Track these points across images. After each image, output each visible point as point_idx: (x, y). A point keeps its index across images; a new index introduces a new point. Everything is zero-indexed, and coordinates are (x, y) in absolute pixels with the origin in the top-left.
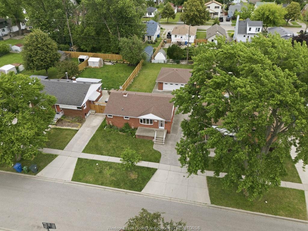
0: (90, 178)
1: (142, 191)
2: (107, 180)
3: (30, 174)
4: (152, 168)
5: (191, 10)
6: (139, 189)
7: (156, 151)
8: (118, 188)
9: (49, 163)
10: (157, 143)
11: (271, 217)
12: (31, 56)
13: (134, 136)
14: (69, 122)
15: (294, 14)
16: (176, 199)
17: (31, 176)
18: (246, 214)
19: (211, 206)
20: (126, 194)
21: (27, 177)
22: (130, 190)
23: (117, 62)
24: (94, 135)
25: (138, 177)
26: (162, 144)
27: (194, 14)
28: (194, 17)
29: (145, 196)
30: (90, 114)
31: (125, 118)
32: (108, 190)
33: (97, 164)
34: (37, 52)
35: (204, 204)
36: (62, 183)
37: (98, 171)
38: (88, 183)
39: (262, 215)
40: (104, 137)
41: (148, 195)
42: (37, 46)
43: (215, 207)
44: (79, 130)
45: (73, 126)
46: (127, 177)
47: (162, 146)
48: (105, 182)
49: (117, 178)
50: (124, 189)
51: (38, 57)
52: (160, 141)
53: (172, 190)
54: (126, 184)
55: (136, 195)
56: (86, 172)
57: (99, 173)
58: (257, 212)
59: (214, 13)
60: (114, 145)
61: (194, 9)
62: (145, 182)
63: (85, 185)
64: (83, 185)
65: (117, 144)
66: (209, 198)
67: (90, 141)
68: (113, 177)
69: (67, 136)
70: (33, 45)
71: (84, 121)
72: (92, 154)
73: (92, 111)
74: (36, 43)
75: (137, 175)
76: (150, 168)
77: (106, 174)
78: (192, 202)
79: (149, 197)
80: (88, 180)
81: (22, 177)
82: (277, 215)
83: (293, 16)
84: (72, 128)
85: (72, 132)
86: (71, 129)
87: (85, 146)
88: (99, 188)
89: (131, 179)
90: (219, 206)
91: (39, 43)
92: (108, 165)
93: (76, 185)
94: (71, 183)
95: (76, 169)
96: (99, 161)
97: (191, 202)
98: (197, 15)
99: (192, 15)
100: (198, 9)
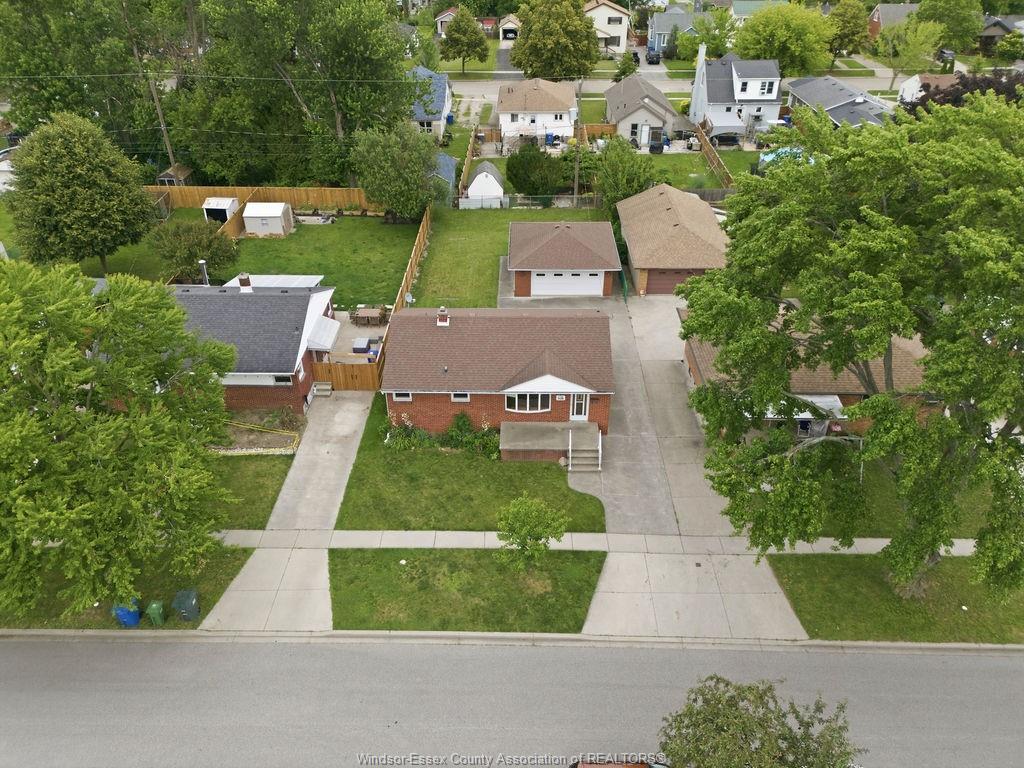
0: (393, 609)
1: (586, 628)
2: (456, 612)
3: (175, 627)
4: (590, 552)
5: (546, 32)
6: (572, 623)
7: (582, 497)
8: (501, 631)
9: (232, 579)
10: (576, 469)
11: (991, 650)
12: (49, 211)
13: (495, 456)
14: (251, 431)
15: (854, 34)
16: (699, 640)
17: (179, 632)
18: (920, 653)
19: (810, 646)
20: (534, 645)
21: (165, 637)
22: (545, 632)
23: (340, 213)
24: (356, 467)
25: (555, 585)
26: (596, 472)
27: (557, 43)
28: (558, 55)
29: (598, 645)
30: (315, 396)
31: (453, 399)
32: (471, 642)
33: (403, 562)
34: (74, 193)
35: (789, 643)
36: (304, 640)
37: (414, 585)
38: (396, 630)
39: (964, 650)
40: (394, 470)
41: (607, 639)
42: (71, 172)
43: (825, 647)
44: (296, 458)
45: (268, 445)
46: (521, 592)
47: (595, 477)
48: (453, 618)
49: (488, 599)
50: (524, 631)
51: (78, 213)
52: (585, 463)
53: (677, 612)
54: (525, 613)
55: (569, 644)
56: (374, 594)
57: (420, 589)
58: (950, 641)
59: (606, 39)
60: (435, 492)
61: (555, 26)
62: (581, 598)
63: (384, 637)
64: (378, 637)
65: (446, 486)
66: (799, 623)
67: (349, 487)
68: (473, 597)
69: (261, 480)
70: (55, 170)
71: (304, 423)
72: (371, 529)
73: (319, 387)
74: (67, 161)
75: (549, 581)
76: (584, 552)
77: (447, 589)
78: (751, 642)
79: (613, 645)
80: (392, 619)
81: (149, 641)
82: (1006, 643)
83: (851, 41)
84: (271, 451)
85: (274, 466)
86: (268, 456)
87: (340, 505)
88: (437, 641)
89: (535, 596)
90: (836, 640)
91: (76, 160)
92: (442, 559)
93: (354, 640)
94: (333, 636)
95: (335, 589)
96: (406, 550)
97: (747, 641)
98: (567, 46)
99: (549, 47)
100: (569, 28)
